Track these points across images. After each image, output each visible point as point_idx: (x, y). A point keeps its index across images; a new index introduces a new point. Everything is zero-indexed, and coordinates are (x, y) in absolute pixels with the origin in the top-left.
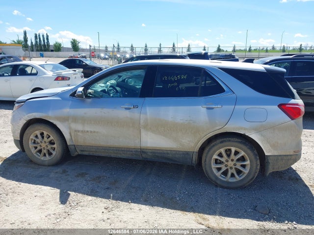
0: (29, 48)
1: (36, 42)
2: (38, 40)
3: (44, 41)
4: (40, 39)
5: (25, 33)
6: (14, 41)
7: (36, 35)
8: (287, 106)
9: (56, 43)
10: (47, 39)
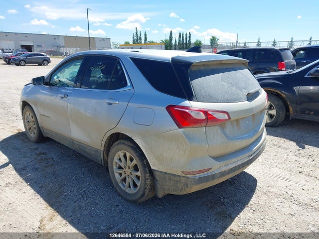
0: (173, 46)
1: (180, 40)
2: (182, 38)
3: (186, 39)
4: (183, 37)
5: (171, 33)
6: (162, 41)
7: (180, 34)
8: (176, 109)
9: (197, 41)
10: (190, 37)
